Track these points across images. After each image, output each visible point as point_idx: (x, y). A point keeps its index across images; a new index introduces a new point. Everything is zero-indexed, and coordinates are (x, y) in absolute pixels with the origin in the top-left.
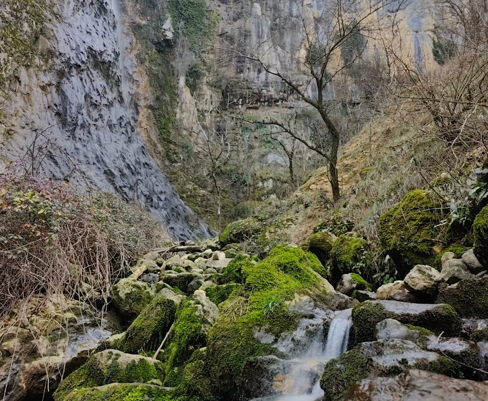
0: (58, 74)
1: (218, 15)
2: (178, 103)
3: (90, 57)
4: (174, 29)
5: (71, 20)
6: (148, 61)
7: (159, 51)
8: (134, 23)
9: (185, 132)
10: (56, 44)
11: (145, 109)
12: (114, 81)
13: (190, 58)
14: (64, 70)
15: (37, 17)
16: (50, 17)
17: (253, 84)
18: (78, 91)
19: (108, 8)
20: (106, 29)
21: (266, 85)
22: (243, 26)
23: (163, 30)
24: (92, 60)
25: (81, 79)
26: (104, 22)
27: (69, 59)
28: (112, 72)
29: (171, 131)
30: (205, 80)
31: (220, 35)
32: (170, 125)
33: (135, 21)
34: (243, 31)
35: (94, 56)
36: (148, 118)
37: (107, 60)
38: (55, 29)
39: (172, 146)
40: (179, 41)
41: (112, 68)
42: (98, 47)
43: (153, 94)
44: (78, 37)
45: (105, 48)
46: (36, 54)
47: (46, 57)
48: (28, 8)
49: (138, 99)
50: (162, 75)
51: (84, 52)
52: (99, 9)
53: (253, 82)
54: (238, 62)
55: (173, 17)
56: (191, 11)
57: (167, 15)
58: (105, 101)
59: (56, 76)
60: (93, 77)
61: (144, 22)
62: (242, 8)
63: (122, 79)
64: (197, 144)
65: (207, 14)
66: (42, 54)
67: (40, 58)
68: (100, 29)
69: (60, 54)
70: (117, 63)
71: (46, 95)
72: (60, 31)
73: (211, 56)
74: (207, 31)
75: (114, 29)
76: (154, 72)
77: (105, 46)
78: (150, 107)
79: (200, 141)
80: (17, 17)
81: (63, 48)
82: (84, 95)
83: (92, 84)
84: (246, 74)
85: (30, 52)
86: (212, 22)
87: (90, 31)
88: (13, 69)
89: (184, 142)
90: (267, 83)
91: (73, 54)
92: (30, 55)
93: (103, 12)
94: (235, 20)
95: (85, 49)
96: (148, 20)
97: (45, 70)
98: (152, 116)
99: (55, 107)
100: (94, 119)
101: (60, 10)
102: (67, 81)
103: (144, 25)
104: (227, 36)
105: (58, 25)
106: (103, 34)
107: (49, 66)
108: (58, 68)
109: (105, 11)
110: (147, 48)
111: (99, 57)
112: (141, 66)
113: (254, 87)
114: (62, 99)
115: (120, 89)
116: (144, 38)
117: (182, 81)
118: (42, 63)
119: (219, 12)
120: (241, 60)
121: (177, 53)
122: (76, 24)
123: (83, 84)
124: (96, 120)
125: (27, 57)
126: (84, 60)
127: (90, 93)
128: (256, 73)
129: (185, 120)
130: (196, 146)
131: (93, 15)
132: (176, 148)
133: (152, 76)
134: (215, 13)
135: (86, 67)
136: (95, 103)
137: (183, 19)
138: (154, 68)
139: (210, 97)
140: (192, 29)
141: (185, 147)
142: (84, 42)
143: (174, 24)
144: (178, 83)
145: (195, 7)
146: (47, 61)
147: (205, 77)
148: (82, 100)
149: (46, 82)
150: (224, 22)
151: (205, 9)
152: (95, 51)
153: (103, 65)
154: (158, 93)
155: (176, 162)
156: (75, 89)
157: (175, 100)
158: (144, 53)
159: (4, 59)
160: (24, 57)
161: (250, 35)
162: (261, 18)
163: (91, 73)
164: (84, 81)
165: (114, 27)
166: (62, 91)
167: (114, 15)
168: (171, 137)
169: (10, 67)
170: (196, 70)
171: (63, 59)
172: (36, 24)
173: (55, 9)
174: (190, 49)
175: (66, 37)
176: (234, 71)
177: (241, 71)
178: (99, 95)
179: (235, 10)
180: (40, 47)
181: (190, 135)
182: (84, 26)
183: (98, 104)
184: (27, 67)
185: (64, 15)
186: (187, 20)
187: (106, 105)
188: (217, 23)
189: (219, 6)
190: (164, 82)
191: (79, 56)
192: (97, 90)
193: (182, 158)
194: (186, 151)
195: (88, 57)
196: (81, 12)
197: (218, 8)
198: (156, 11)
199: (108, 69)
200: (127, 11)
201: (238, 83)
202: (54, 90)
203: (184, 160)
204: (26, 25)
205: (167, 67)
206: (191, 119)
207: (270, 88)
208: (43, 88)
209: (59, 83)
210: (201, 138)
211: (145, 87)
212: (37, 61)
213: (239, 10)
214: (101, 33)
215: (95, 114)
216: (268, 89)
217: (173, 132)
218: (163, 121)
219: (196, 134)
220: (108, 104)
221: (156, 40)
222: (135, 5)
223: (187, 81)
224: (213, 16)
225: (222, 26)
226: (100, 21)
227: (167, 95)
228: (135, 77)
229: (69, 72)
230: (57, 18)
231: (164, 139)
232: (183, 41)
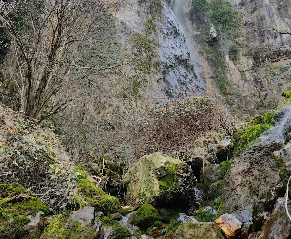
0: (163, 73)
1: (241, 14)
2: (227, 71)
3: (176, 59)
4: (217, 31)
5: (164, 44)
6: (205, 53)
7: (210, 46)
8: (194, 35)
9: (235, 87)
10: (159, 58)
11: (209, 79)
12: (190, 68)
13: (229, 44)
14: (165, 70)
15: (148, 48)
16: (154, 46)
17: (273, 46)
18: (174, 78)
19: (179, 32)
20: (181, 43)
21: (282, 44)
22: (258, 14)
23: (210, 34)
24: (177, 61)
25: (174, 72)
26: (179, 40)
27: (166, 64)
28: (188, 64)
29: (226, 87)
30: (241, 53)
31: (245, 25)
32: (225, 85)
33: (194, 34)
34: (259, 17)
35: (178, 59)
36: (212, 84)
37: (185, 59)
38: (157, 51)
39: (229, 96)
40: (221, 36)
41: (188, 62)
42: (179, 54)
43: (212, 70)
44: (168, 51)
45: (182, 53)
46: (151, 66)
47: (156, 66)
48: (144, 46)
49: (204, 75)
50: (215, 58)
51: (173, 58)
52: (175, 34)
53: (273, 45)
54: (260, 36)
55: (215, 24)
56: (225, 17)
57: (211, 24)
58: (188, 80)
59: (162, 74)
60: (180, 69)
61: (199, 33)
62: (256, 4)
63: (194, 66)
64: (244, 92)
65: (234, 16)
66: (154, 65)
67: (153, 67)
68: (178, 44)
69: (162, 63)
70: (189, 59)
71: (159, 85)
72: (159, 51)
73: (242, 39)
74: (236, 25)
75: (185, 42)
76: (210, 58)
77: (182, 52)
78: (212, 77)
79: (245, 89)
80: (140, 51)
81: (163, 59)
82: (177, 80)
83: (180, 73)
84: (267, 42)
85: (149, 66)
86: (238, 19)
87: (173, 47)
88: (143, 76)
89: (236, 92)
90: (283, 43)
91: (168, 61)
92: (149, 67)
93: (177, 35)
94: (252, 13)
95: (173, 57)
96: (201, 31)
97: (157, 73)
98: (214, 82)
99: (165, 90)
100: (184, 91)
101: (158, 42)
102: (167, 75)
103: (200, 34)
104: (249, 24)
105: (158, 49)
106: (180, 46)
107: (158, 70)
108: (162, 70)
109: (178, 34)
110: (203, 46)
111: (180, 59)
112: (202, 57)
113: (274, 48)
114: (167, 84)
115: (194, 72)
116: (201, 41)
117: (227, 58)
118: (155, 70)
119: (241, 11)
120: (261, 35)
121: (221, 43)
122: (166, 45)
123: (175, 74)
124: (186, 91)
125: (148, 69)
126: (173, 62)
127: (180, 78)
128: (274, 39)
129: (233, 80)
130: (243, 93)
131: (173, 38)
132: (232, 96)
133: (209, 60)
134: (239, 13)
135: (175, 65)
136: (183, 82)
137: (221, 23)
138: (209, 56)
139: (246, 62)
140: (227, 27)
141: (237, 95)
142: (172, 53)
143: (216, 28)
144: (225, 60)
145: (226, 15)
146: (156, 69)
147: (241, 52)
148: (177, 83)
149: (159, 78)
150: (246, 17)
151: (233, 13)
152: (178, 56)
153: (183, 62)
154: (215, 68)
155: (233, 104)
156: (172, 78)
157: (225, 70)
158: (202, 49)
159: (139, 73)
160: (147, 69)
161: (264, 18)
162: (270, 5)
163: (178, 68)
164: (175, 72)
165: (185, 41)
166: (166, 81)
167: (183, 35)
168: (227, 91)
169: (141, 76)
170: (234, 49)
171: (164, 64)
172: (149, 52)
173: (155, 42)
174: (228, 39)
175: (163, 54)
176: (258, 42)
177: (263, 41)
178: (184, 78)
179: (252, 7)
180: (152, 62)
181: (239, 87)
182: (170, 45)
183: (185, 82)
184: (149, 73)
185: (160, 43)
186: (223, 23)
187: (189, 82)
188: (241, 18)
189: (241, 8)
190: (216, 61)
191: (171, 61)
192: (183, 75)
193: (236, 101)
194: (238, 97)
195: (175, 60)
196: (167, 39)
197: (240, 10)
198: (204, 25)
199: (186, 63)
200: (188, 30)
201: (263, 49)
202: (162, 81)
203: (238, 102)
204: (144, 54)
205: (217, 53)
206: (237, 78)
207: (286, 45)
208: (158, 82)
209: (164, 77)
210: (245, 88)
211: (207, 67)
212: (153, 69)
213: (254, 6)
214: (179, 46)
215: (184, 88)
216: (284, 46)
217: (228, 88)
218: (221, 83)
219: (242, 86)
220: (190, 81)
221: (208, 40)
222: (192, 26)
223: (230, 57)
224: (238, 16)
225: (244, 19)
226: (177, 40)
227: (220, 68)
228: (200, 63)
229: (168, 70)
230: (157, 46)
231: (224, 93)
232: (223, 35)
